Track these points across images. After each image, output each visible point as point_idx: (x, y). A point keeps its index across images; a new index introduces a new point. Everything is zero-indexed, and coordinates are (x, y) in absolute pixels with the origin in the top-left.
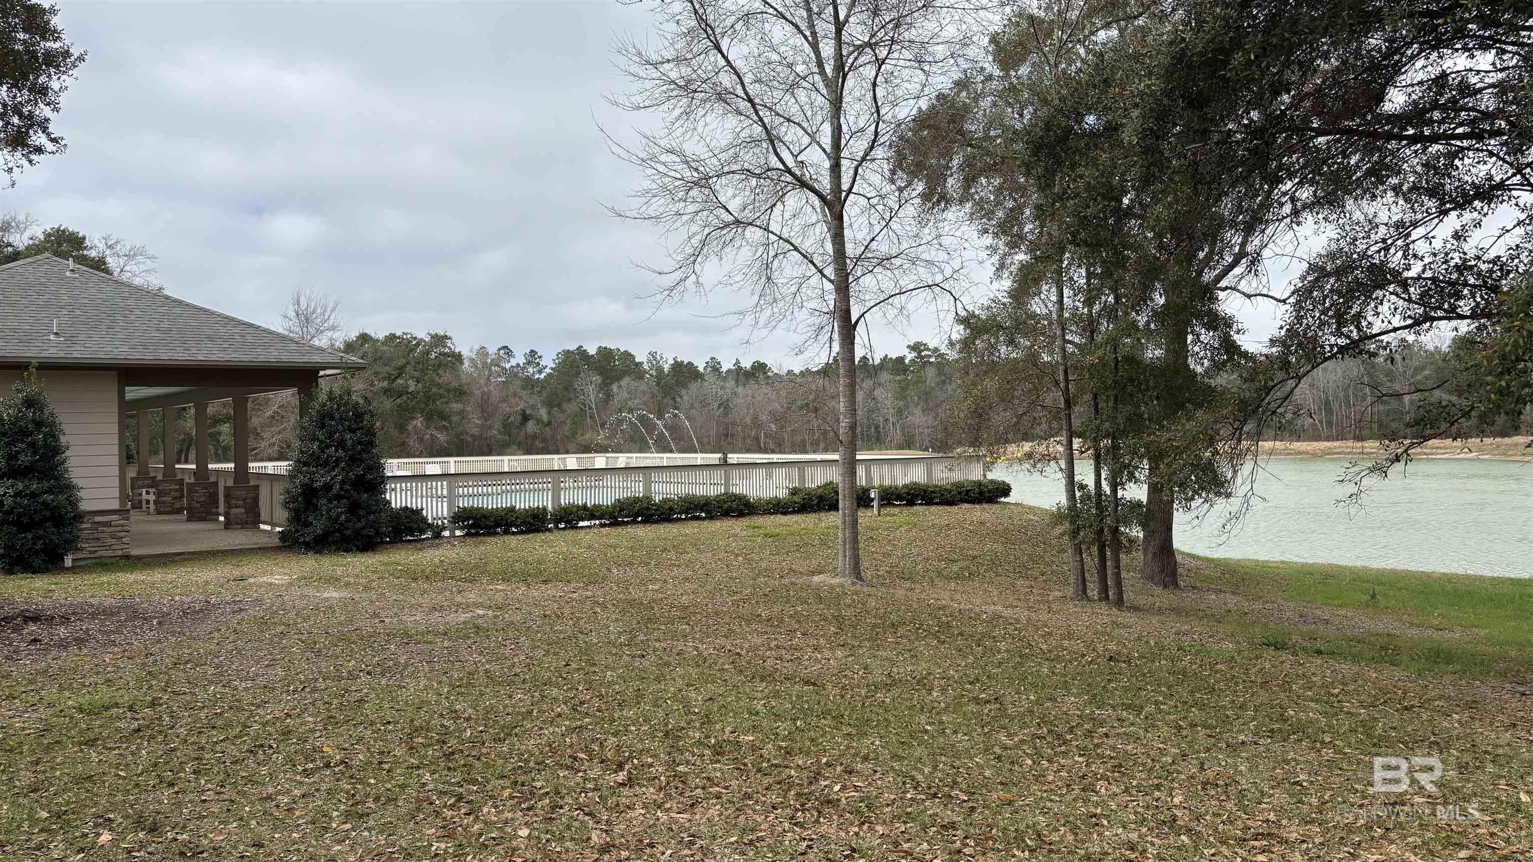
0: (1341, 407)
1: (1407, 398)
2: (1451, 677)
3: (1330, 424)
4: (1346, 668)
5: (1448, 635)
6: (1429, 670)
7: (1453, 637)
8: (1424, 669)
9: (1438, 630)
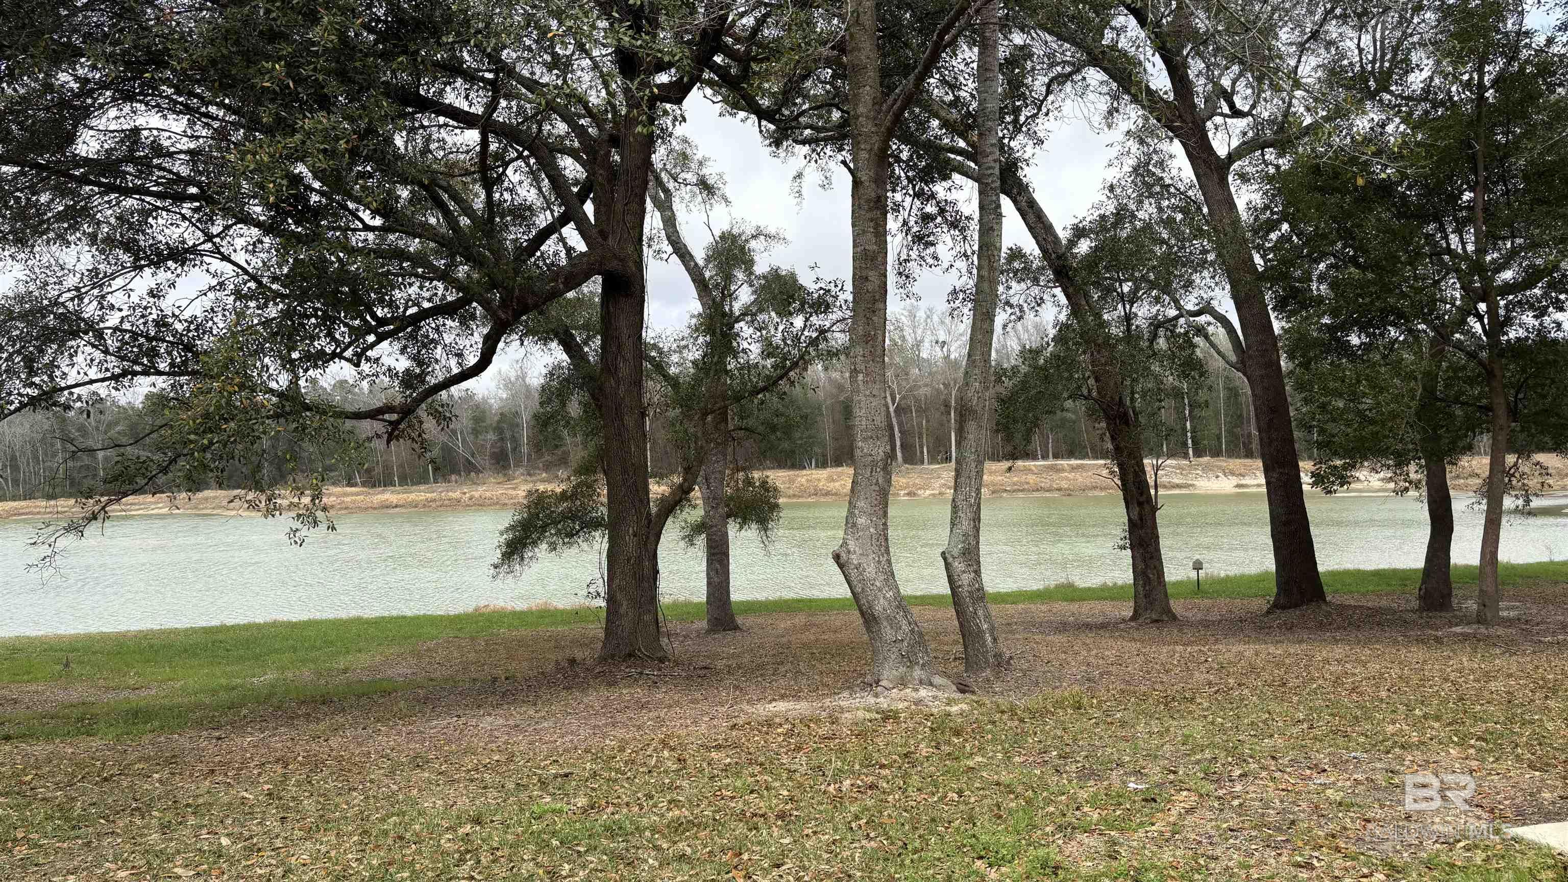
0: (28, 464)
1: (100, 455)
2: (150, 736)
3: (16, 482)
4: (40, 749)
5: (143, 693)
6: (127, 734)
7: (151, 696)
8: (122, 734)
9: (134, 689)
